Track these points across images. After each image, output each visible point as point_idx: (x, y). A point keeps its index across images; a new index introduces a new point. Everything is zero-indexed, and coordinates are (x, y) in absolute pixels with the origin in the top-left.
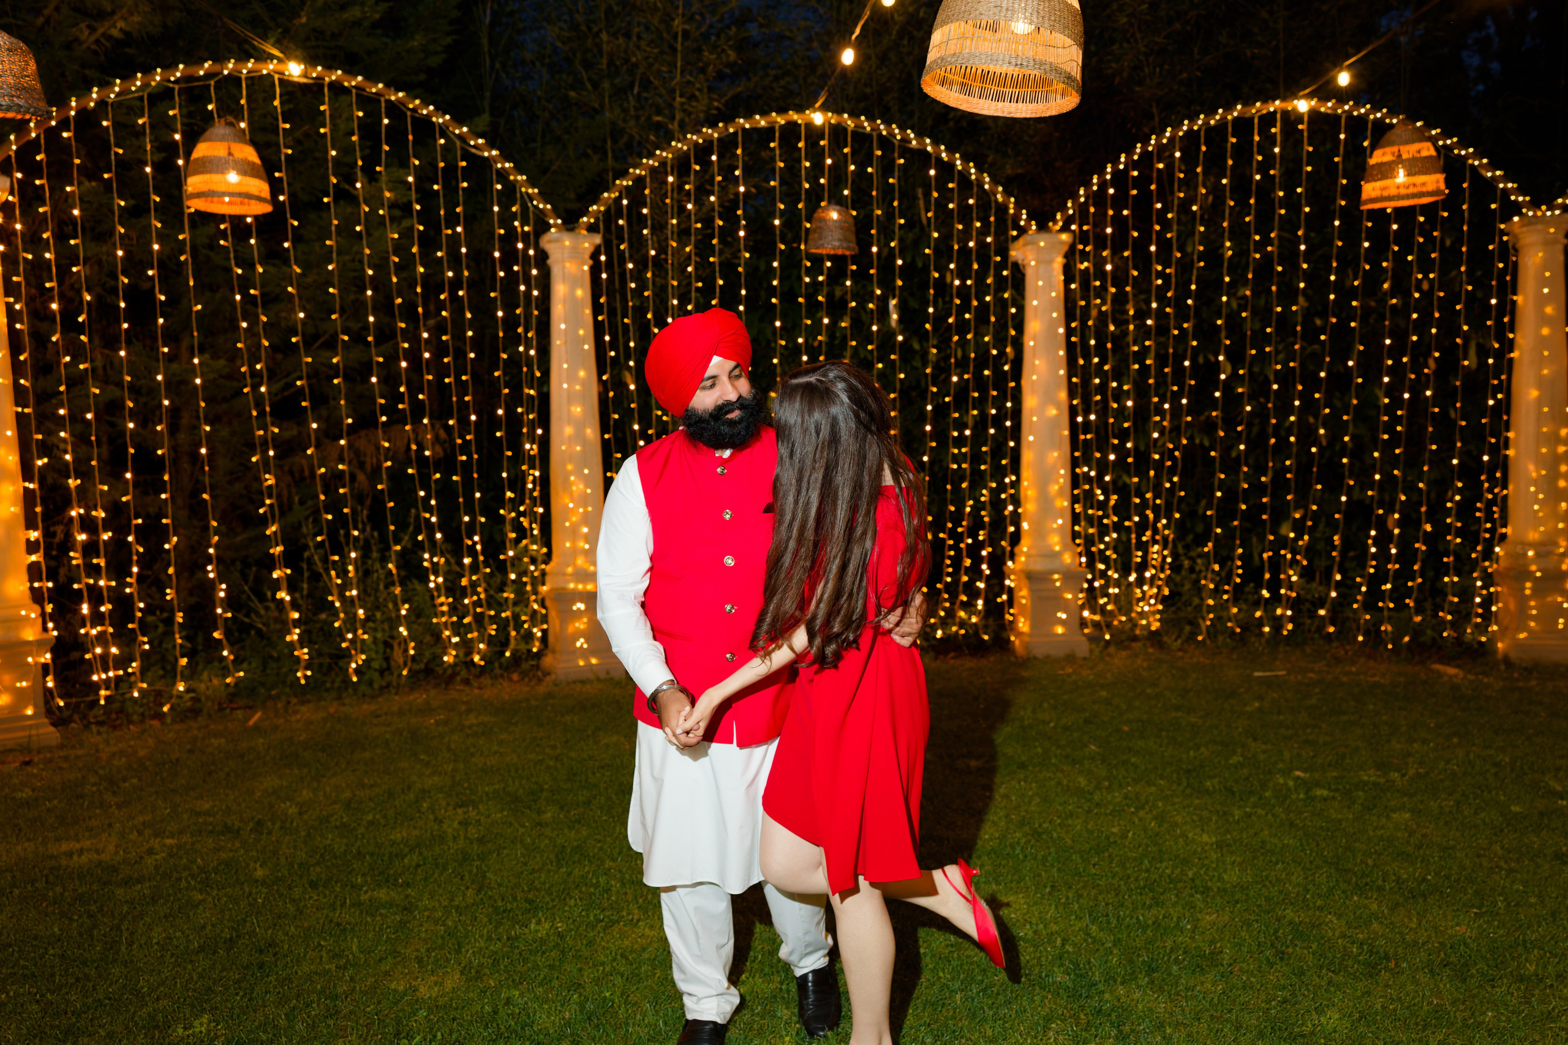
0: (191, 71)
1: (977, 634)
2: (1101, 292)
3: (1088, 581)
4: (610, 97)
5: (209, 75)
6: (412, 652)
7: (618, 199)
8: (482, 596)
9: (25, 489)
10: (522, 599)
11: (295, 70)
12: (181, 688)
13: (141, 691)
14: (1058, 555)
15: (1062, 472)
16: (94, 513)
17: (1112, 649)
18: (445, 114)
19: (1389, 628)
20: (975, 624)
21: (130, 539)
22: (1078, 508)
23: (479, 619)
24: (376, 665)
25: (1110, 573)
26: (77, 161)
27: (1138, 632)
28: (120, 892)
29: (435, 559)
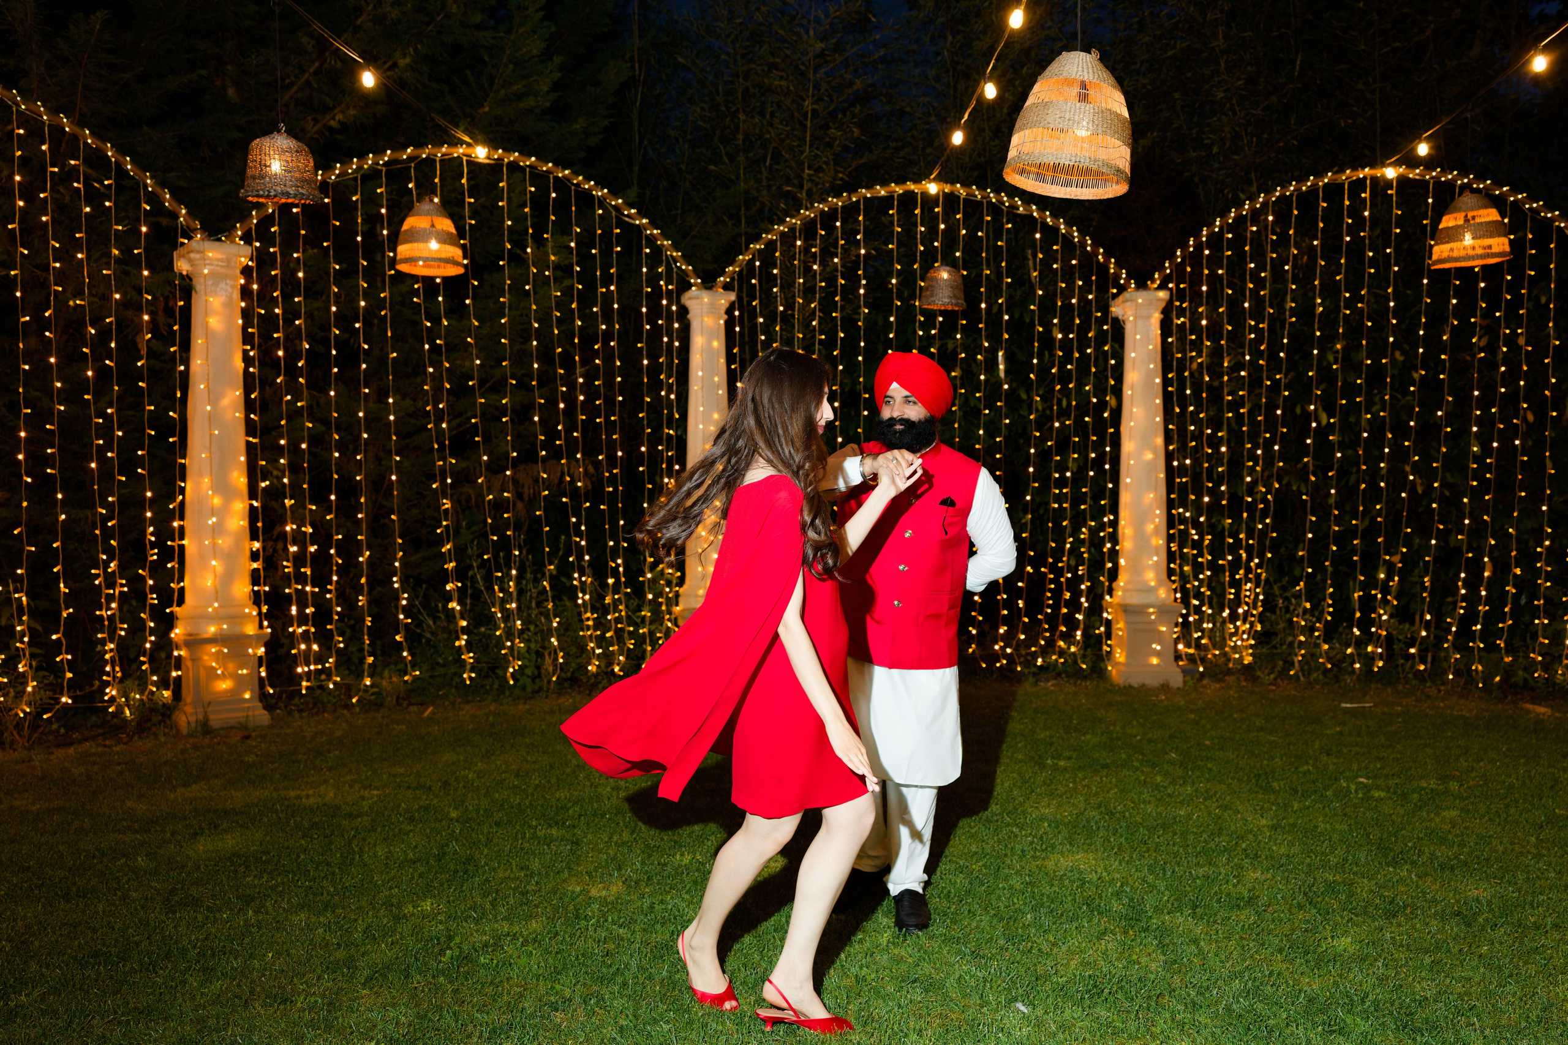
0: (396, 155)
1: (1075, 662)
2: (1197, 346)
3: (1182, 616)
4: (745, 169)
5: (411, 159)
6: (561, 661)
7: (752, 261)
8: (623, 613)
9: (251, 505)
10: (657, 618)
11: (481, 153)
12: (368, 683)
13: (335, 683)
14: (1153, 590)
15: (1158, 512)
16: (303, 529)
17: (1205, 682)
18: (603, 188)
19: (1480, 668)
20: (1074, 654)
21: (332, 551)
22: (1174, 547)
23: (619, 632)
24: (528, 672)
25: (1204, 609)
26: (303, 232)
27: (1231, 665)
28: (345, 822)
29: (583, 579)
